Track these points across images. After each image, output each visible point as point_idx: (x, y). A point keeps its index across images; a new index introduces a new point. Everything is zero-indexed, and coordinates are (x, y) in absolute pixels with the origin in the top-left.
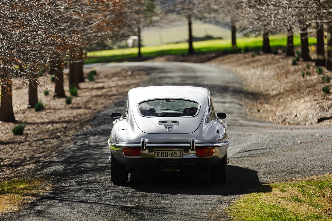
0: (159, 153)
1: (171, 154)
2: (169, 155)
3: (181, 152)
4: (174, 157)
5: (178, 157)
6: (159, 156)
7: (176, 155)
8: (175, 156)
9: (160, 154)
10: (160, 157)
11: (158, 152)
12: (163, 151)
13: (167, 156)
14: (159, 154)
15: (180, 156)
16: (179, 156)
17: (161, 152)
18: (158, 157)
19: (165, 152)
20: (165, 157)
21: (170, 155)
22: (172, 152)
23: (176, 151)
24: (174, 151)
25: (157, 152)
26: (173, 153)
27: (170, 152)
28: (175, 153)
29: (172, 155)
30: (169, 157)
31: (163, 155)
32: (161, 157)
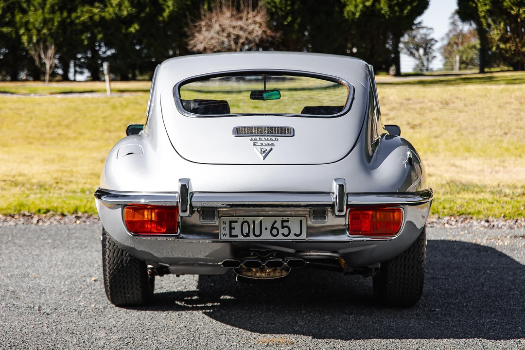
0: (233, 225)
1: (273, 228)
2: (266, 229)
3: (301, 221)
4: (280, 237)
5: (292, 237)
6: (234, 232)
7: (286, 231)
8: (283, 234)
9: (237, 226)
10: (237, 236)
11: (231, 222)
12: (246, 219)
13: (257, 232)
14: (234, 228)
15: (298, 233)
16: (295, 235)
17: (241, 220)
18: (231, 236)
19: (254, 222)
20: (252, 237)
21: (269, 229)
22: (275, 222)
23: (286, 218)
24: (279, 219)
25: (227, 220)
26: (278, 225)
27: (268, 223)
28: (285, 224)
29: (275, 232)
30: (266, 236)
31: (246, 231)
32: (241, 237)
